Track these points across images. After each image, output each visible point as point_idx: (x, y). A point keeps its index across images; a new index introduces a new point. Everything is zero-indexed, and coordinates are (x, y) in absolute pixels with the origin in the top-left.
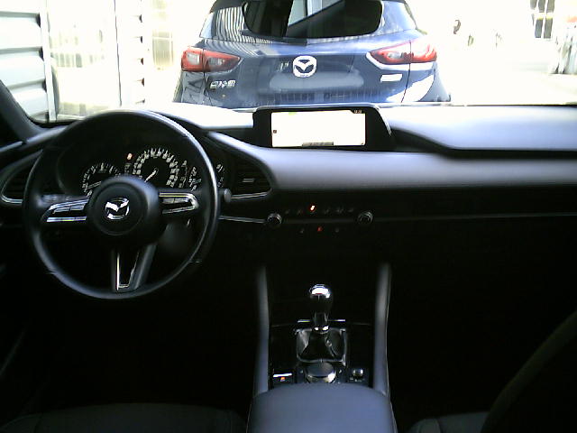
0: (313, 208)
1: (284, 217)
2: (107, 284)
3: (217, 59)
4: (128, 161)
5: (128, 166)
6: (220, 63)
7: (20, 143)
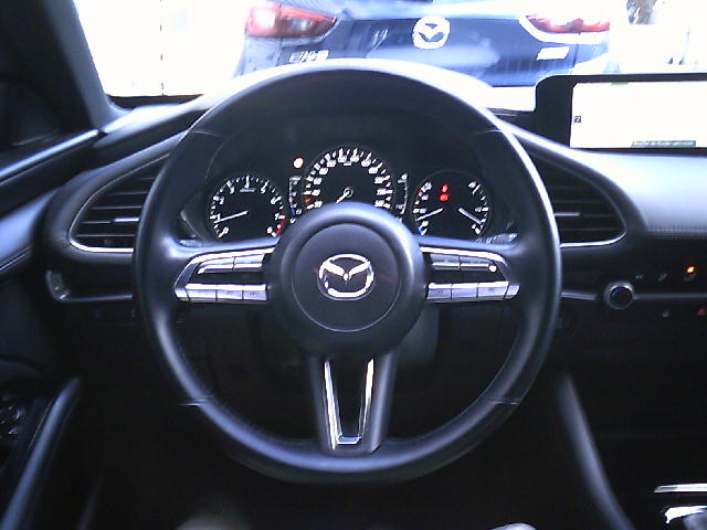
0: (691, 270)
1: (637, 286)
2: (306, 432)
3: (299, 19)
4: (297, 172)
5: (296, 179)
6: (304, 25)
7: (93, 133)
